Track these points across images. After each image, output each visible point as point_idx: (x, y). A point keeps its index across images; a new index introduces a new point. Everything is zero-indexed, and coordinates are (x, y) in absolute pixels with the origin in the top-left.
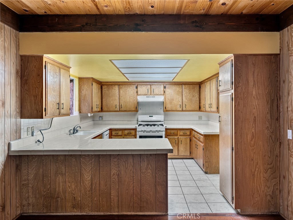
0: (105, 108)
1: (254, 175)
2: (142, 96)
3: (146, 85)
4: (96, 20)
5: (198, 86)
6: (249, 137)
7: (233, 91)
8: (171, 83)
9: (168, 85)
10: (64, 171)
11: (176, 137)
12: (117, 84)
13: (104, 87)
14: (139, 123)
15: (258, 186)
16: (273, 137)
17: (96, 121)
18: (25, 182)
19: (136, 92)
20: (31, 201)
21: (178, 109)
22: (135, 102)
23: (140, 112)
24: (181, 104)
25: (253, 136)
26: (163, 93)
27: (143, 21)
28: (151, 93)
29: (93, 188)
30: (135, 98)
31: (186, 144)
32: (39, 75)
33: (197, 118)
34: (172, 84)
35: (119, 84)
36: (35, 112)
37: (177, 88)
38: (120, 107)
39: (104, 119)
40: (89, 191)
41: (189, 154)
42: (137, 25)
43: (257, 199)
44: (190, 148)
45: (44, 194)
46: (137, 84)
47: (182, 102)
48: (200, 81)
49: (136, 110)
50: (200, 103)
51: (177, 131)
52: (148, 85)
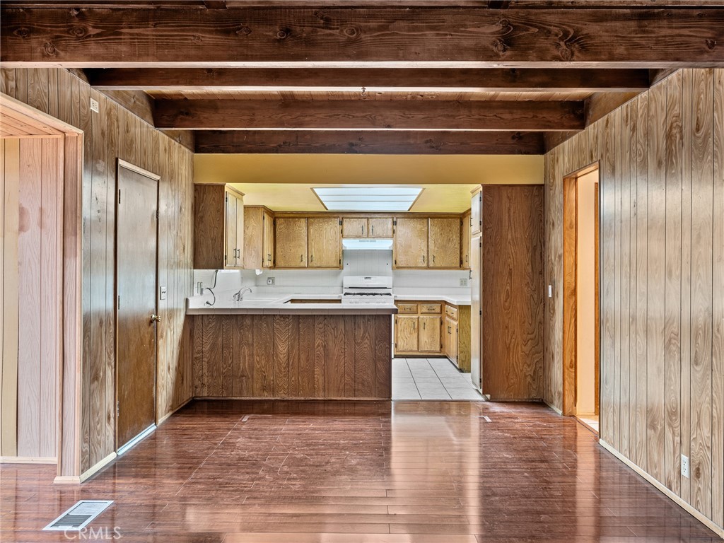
0: (280, 262)
1: (508, 348)
2: (352, 240)
3: (359, 218)
4: (297, 137)
5: (459, 221)
6: (502, 295)
7: (481, 234)
8: (406, 216)
9: (400, 218)
10: (250, 340)
11: (415, 316)
12: (303, 215)
13: (278, 222)
14: (346, 291)
15: (515, 363)
16: (536, 296)
17: (262, 288)
18: (198, 355)
19: (339, 231)
20: (206, 381)
21: (420, 265)
22: (338, 251)
23: (346, 269)
24: (426, 255)
25: (508, 294)
26: (390, 233)
27: (360, 139)
28: (368, 234)
29: (291, 363)
30: (338, 244)
31: (434, 329)
32: (218, 211)
33: (458, 283)
34: (409, 218)
35: (307, 216)
36: (213, 259)
37: (417, 225)
38: (310, 260)
39: (277, 283)
40: (285, 368)
41: (438, 349)
42: (352, 145)
43: (512, 381)
44: (441, 336)
45: (224, 371)
46: (341, 216)
47: (428, 251)
48: (462, 212)
49: (340, 266)
50: (461, 253)
51: (417, 306)
52: (362, 218)
